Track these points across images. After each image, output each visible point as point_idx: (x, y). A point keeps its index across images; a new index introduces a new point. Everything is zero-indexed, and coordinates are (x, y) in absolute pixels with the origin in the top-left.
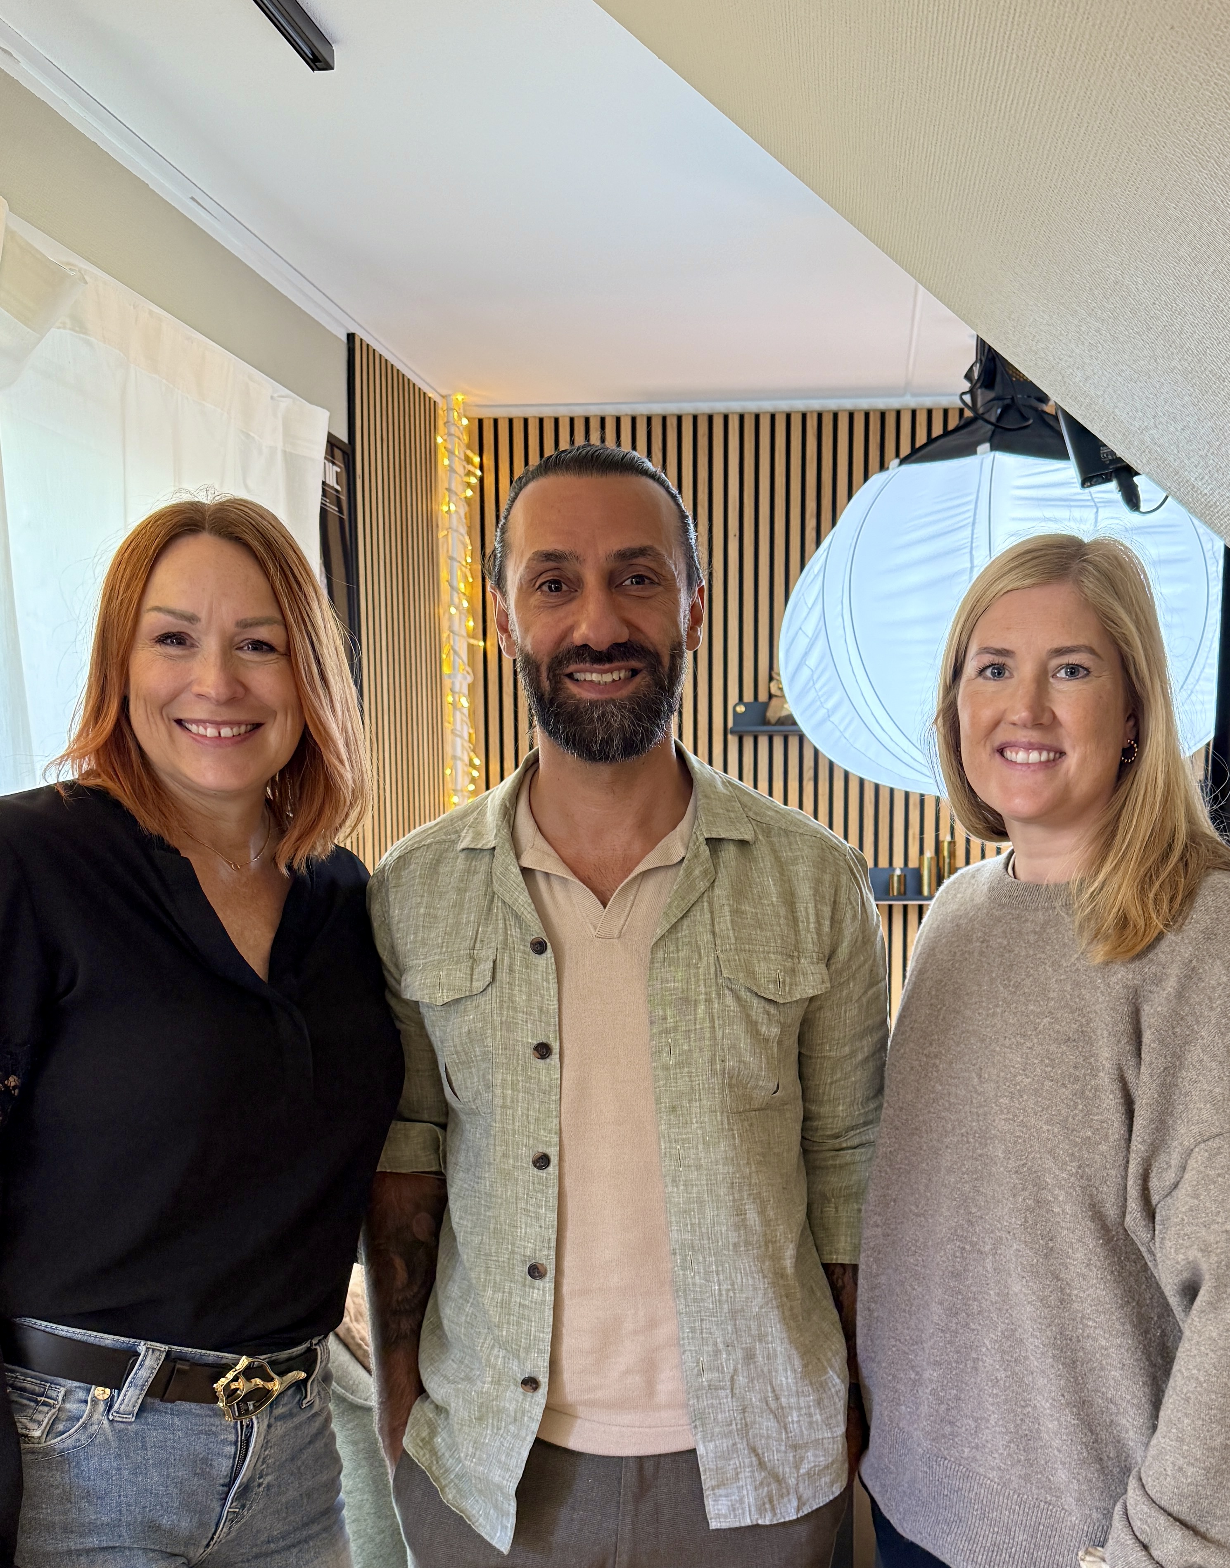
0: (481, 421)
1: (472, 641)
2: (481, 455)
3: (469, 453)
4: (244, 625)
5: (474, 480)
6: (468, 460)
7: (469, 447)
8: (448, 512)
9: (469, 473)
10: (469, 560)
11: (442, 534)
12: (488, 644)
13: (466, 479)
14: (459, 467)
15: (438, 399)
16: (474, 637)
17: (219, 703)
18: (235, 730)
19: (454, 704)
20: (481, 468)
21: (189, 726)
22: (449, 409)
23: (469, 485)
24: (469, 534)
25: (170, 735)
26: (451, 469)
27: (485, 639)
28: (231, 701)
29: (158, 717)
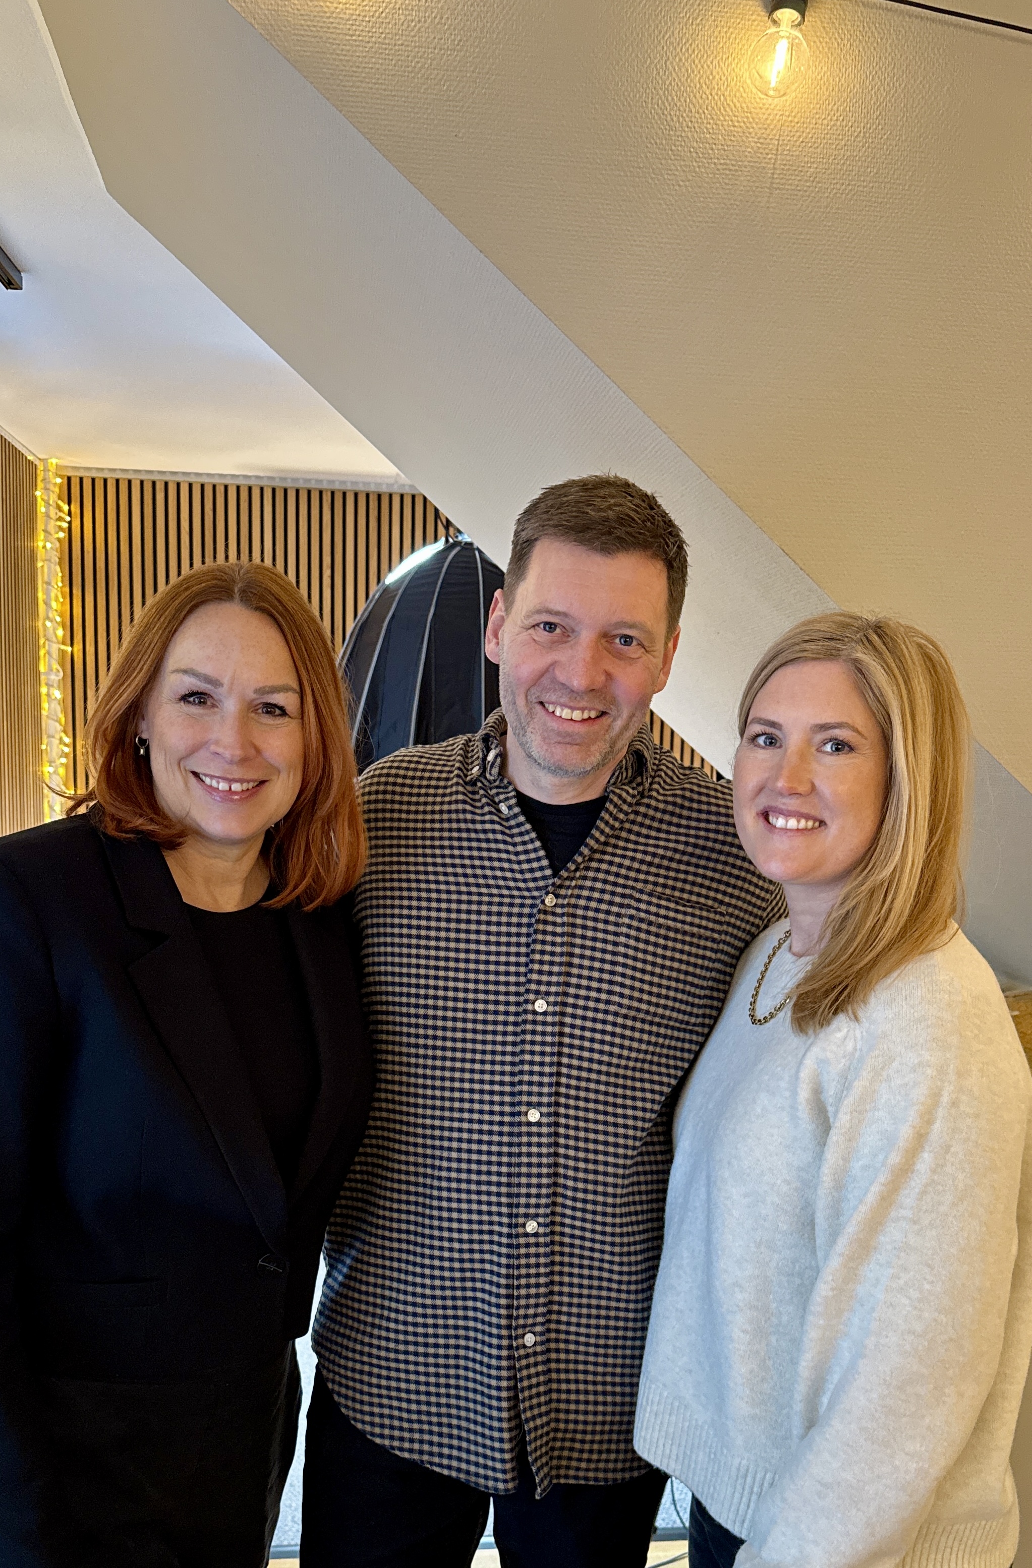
0: (69, 479)
1: (63, 647)
2: (69, 504)
3: (60, 503)
4: (261, 691)
5: (65, 525)
6: (59, 509)
7: (60, 498)
8: (44, 547)
9: (60, 519)
10: (60, 584)
11: (39, 564)
12: (75, 649)
13: (59, 523)
14: (53, 512)
15: (37, 462)
16: (64, 643)
17: (231, 762)
18: (245, 786)
19: (48, 695)
20: (70, 514)
21: (204, 778)
22: (46, 470)
23: (61, 529)
24: (60, 564)
25: (186, 783)
26: (47, 515)
27: (72, 645)
28: (244, 761)
29: (176, 768)
